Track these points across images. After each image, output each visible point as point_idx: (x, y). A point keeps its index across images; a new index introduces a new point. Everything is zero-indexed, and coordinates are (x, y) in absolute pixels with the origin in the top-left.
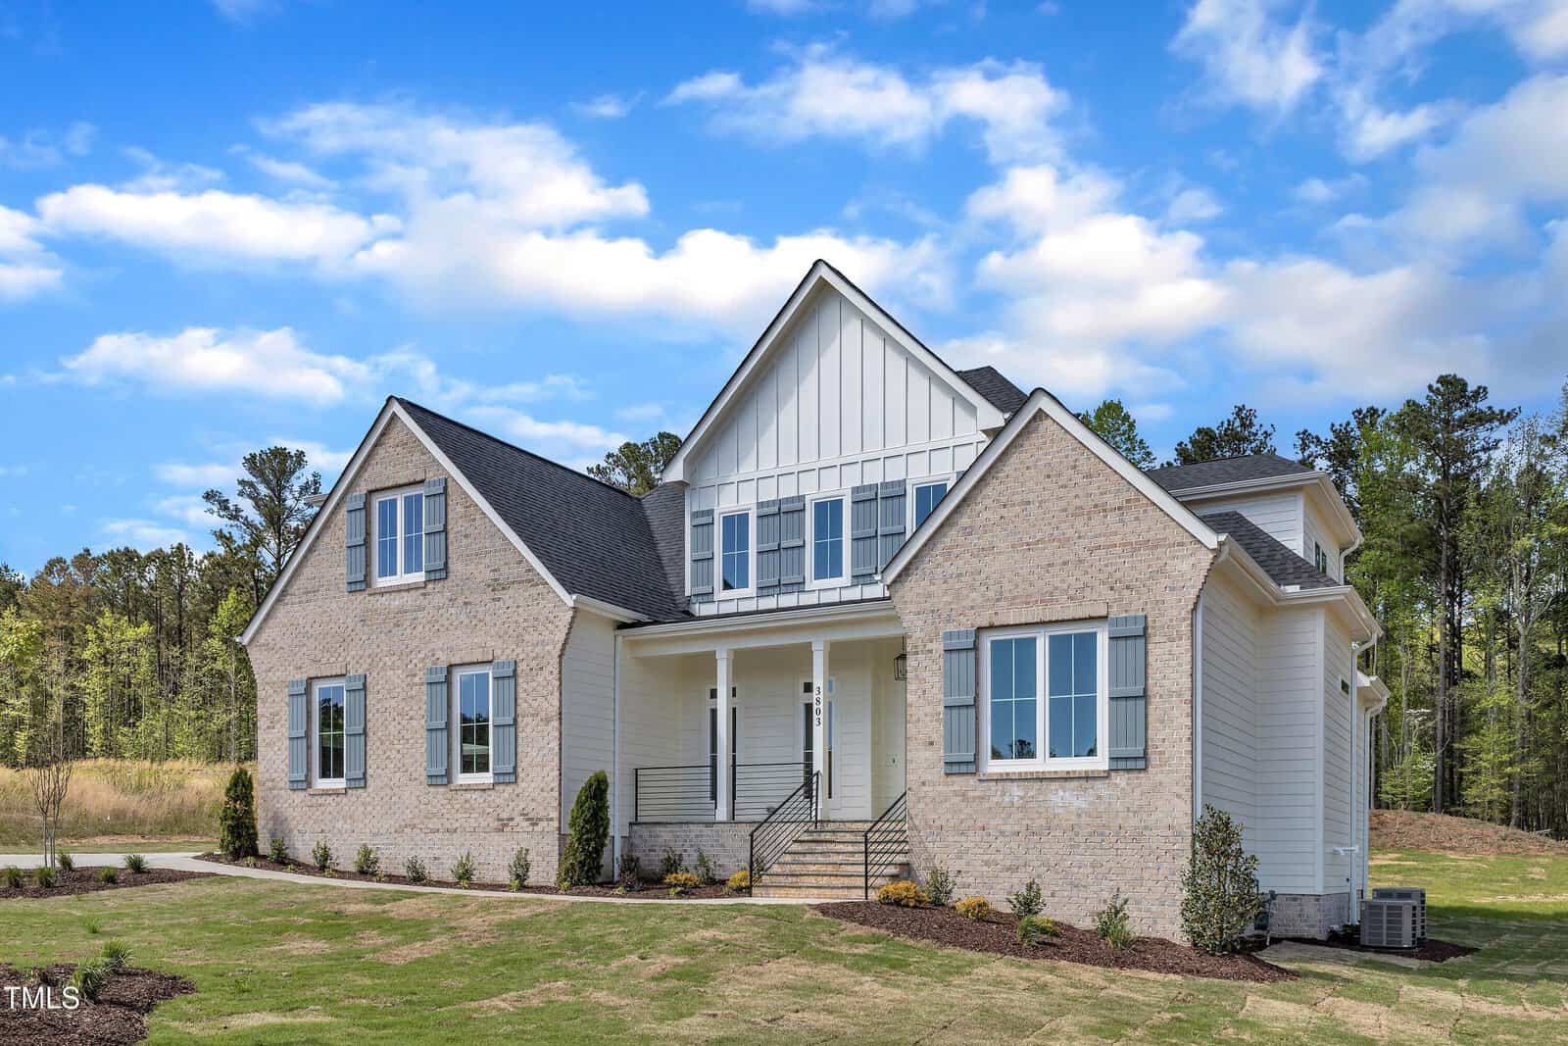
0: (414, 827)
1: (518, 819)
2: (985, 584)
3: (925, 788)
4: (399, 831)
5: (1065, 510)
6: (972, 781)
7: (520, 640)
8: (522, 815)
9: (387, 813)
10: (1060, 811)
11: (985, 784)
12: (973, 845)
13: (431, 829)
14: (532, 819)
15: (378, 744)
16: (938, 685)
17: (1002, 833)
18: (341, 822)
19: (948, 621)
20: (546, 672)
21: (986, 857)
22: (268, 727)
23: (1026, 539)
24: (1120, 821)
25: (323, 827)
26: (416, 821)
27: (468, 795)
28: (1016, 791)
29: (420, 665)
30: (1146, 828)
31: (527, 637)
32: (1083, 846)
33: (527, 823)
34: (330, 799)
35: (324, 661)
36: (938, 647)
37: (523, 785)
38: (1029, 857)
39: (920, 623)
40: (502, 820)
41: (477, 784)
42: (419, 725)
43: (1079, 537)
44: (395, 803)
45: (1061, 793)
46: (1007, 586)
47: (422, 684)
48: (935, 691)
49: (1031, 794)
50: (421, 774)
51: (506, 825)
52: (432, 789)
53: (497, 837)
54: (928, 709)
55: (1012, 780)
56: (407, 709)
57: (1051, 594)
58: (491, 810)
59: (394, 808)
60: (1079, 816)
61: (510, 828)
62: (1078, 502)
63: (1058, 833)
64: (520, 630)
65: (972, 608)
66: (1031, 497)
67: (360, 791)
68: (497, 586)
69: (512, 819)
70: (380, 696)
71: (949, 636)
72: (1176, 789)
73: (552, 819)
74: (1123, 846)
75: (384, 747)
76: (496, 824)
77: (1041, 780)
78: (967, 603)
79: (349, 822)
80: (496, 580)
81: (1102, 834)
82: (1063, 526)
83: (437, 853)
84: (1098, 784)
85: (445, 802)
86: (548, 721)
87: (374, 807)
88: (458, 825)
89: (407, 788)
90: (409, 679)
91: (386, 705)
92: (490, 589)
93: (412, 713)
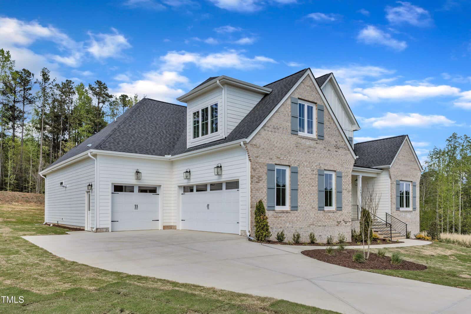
0: (313, 225)
1: (342, 222)
2: (401, 171)
3: (393, 213)
4: (309, 226)
7: (342, 166)
8: (343, 220)
9: (305, 220)
13: (319, 225)
14: (346, 222)
15: (302, 194)
18: (288, 224)
19: (396, 178)
20: (348, 177)
22: (257, 182)
23: (405, 164)
25: (281, 226)
26: (314, 223)
27: (330, 214)
29: (315, 168)
31: (344, 165)
33: (344, 223)
34: (284, 215)
35: (282, 158)
36: (395, 183)
37: (343, 211)
41: (330, 210)
42: (316, 189)
44: (308, 216)
47: (316, 174)
48: (395, 192)
50: (316, 206)
51: (339, 224)
52: (319, 211)
53: (336, 228)
54: (394, 196)
55: (403, 212)
56: (311, 182)
58: (335, 219)
59: (307, 218)
64: (343, 163)
65: (399, 176)
66: (405, 155)
67: (296, 211)
68: (337, 147)
70: (302, 176)
71: (397, 181)
73: (350, 222)
75: (303, 196)
76: (337, 223)
77: (406, 212)
79: (291, 224)
80: (337, 145)
83: (321, 234)
85: (323, 216)
86: (349, 192)
87: (300, 218)
88: (326, 224)
89: (311, 211)
90: (312, 172)
91: (304, 180)
92: (335, 147)
93: (313, 184)
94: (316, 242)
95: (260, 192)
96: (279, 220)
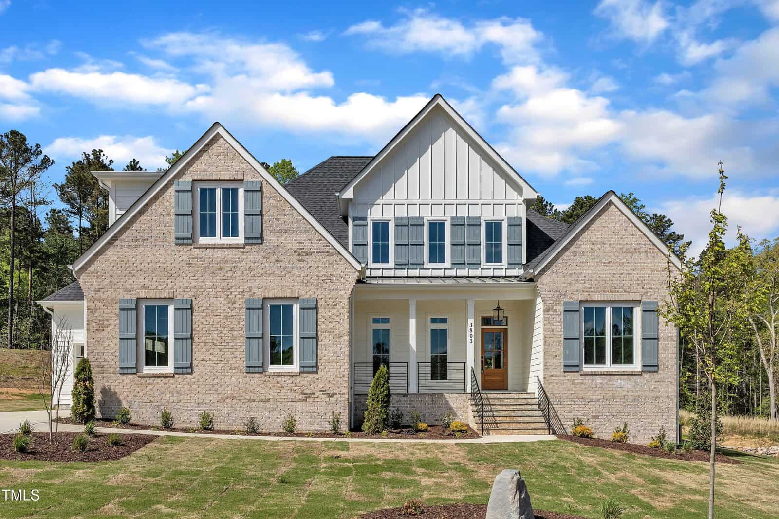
0: (233, 398)
1: (318, 394)
2: (584, 280)
3: (552, 378)
4: (222, 401)
5: (621, 249)
6: (577, 375)
7: (319, 287)
8: (321, 391)
9: (210, 390)
10: (618, 389)
11: (584, 376)
12: (577, 406)
14: (329, 393)
15: (202, 344)
16: (560, 327)
17: (591, 400)
19: (565, 296)
20: (339, 307)
21: (583, 412)
22: (98, 330)
23: (603, 261)
24: (646, 394)
25: (152, 399)
26: (236, 395)
27: (279, 379)
28: (598, 379)
29: (239, 296)
30: (657, 397)
31: (325, 285)
32: (629, 406)
33: (325, 396)
34: (158, 380)
35: (152, 288)
36: (561, 309)
37: (322, 374)
38: (604, 411)
39: (551, 296)
40: (306, 394)
41: (286, 372)
42: (240, 334)
43: (628, 263)
44: (218, 383)
45: (619, 381)
46: (594, 282)
47: (241, 308)
48: (558, 330)
49: (605, 381)
50: (241, 365)
51: (310, 397)
52: (249, 375)
53: (301, 404)
54: (555, 339)
55: (596, 375)
57: (615, 288)
58: (298, 388)
59: (217, 386)
60: (628, 392)
61: (312, 399)
62: (628, 246)
63: (618, 400)
64: (320, 281)
65: (577, 291)
66: (605, 241)
67: (187, 375)
68: (302, 253)
69: (314, 394)
70: (204, 314)
71: (566, 303)
72: (670, 380)
73: (343, 394)
74: (648, 405)
75: (207, 347)
76: (301, 397)
77: (610, 375)
78: (575, 288)
79: (176, 395)
80: (301, 249)
81: (638, 400)
82: (621, 257)
84: (636, 377)
85: (259, 383)
86: (341, 335)
87: (199, 386)
88: (271, 397)
89: (227, 374)
90: (230, 305)
91: (209, 320)
92: (297, 254)
93: (232, 326)
94: (259, 431)
95: (105, 345)
96: (147, 389)
